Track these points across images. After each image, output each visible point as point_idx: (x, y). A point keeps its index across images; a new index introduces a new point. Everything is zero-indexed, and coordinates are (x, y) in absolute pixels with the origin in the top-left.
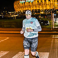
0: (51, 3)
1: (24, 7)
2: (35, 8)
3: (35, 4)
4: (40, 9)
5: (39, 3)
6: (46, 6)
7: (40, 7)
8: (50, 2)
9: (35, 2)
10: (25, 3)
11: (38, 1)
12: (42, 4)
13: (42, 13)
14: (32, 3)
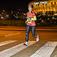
1: (38, 8)
2: (48, 10)
3: (49, 5)
5: (52, 5)
7: (54, 9)
10: (39, 5)
11: (52, 3)
12: (55, 6)
13: (56, 14)
14: (46, 5)
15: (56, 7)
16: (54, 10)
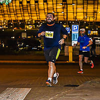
0: (49, 6)
2: (13, 18)
3: (14, 7)
4: (25, 20)
5: (22, 6)
6: (38, 14)
7: (25, 15)
8: (47, 4)
9: (14, 5)
11: (21, 3)
12: (29, 8)
13: (30, 28)
14: (9, 5)
15: (29, 11)
16: (27, 18)
